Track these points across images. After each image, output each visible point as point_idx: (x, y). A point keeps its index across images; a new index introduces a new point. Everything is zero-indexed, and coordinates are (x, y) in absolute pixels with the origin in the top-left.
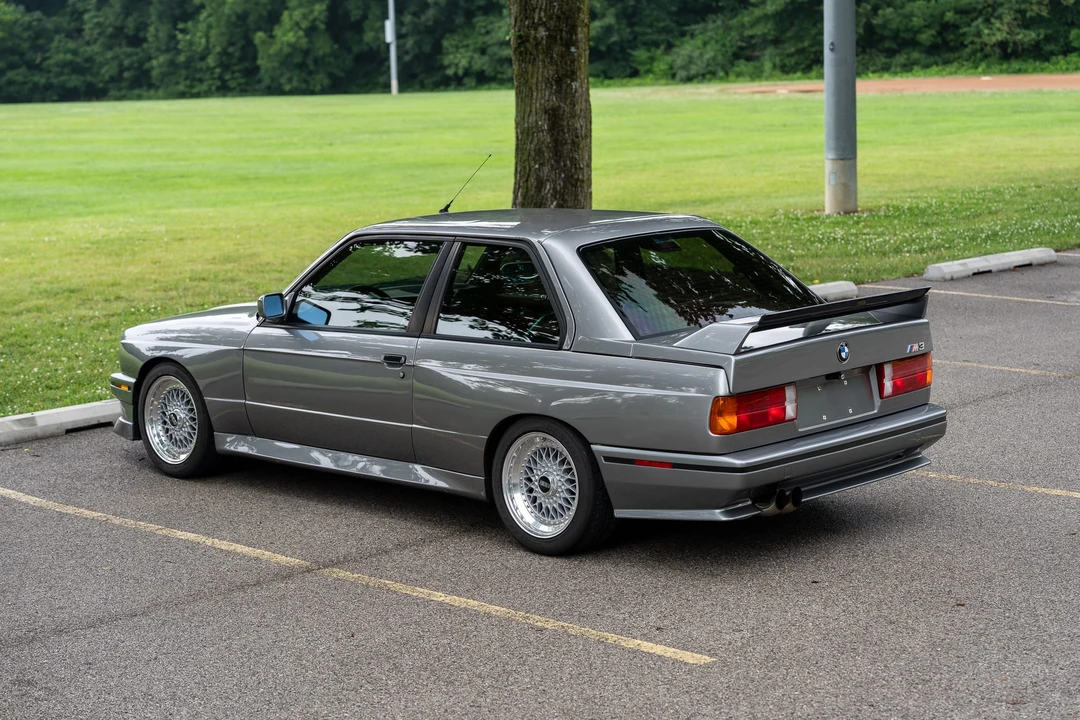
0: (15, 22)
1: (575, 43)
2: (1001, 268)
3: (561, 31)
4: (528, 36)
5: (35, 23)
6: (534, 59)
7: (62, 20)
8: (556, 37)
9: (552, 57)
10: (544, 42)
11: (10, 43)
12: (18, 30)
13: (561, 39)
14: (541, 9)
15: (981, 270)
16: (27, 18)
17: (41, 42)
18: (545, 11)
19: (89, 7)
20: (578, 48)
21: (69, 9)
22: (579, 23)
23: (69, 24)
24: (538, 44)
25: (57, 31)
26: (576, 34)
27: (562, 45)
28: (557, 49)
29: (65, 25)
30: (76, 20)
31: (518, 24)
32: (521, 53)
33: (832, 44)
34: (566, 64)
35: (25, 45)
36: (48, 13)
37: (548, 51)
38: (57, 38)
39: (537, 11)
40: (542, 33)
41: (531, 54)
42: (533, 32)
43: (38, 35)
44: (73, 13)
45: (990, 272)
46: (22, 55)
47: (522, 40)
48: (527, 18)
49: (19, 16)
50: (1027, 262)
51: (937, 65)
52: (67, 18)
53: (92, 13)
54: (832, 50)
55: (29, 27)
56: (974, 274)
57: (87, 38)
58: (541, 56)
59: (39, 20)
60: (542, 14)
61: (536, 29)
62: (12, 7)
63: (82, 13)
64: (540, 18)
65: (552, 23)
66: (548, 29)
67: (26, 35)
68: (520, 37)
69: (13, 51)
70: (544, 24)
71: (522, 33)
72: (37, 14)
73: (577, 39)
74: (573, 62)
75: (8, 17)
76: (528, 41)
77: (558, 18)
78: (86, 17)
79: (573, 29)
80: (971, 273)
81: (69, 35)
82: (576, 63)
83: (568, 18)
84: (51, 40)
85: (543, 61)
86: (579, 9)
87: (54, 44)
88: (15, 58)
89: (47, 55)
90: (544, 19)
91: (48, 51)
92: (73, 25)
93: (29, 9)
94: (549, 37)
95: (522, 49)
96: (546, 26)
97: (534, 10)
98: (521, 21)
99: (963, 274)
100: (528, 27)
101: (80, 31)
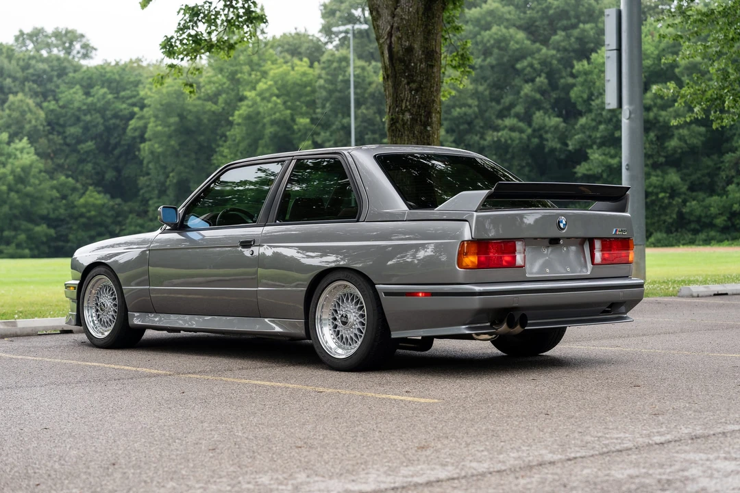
0: (103, 205)
1: (430, 124)
2: (735, 292)
3: (421, 115)
4: (398, 118)
5: (116, 206)
6: (402, 134)
7: (135, 205)
8: (417, 120)
9: (414, 134)
10: (409, 123)
11: (99, 219)
12: (104, 210)
13: (421, 121)
14: (407, 100)
15: (720, 292)
16: (111, 203)
17: (120, 219)
18: (410, 102)
19: (152, 196)
20: (432, 128)
21: (139, 198)
22: (433, 110)
23: (139, 208)
24: (404, 124)
25: (131, 212)
26: (431, 118)
27: (421, 125)
28: (417, 128)
29: (137, 208)
30: (144, 205)
31: (391, 111)
32: (393, 130)
33: (627, 165)
34: (424, 138)
35: (109, 221)
36: (125, 201)
37: (412, 127)
38: (131, 216)
39: (404, 101)
40: (408, 116)
41: (399, 131)
42: (401, 116)
43: (118, 214)
44: (142, 201)
45: (726, 294)
46: (107, 227)
47: (393, 122)
48: (397, 106)
49: (106, 201)
51: (728, 240)
52: (138, 204)
53: (155, 200)
54: (627, 169)
55: (112, 208)
56: (715, 295)
57: (151, 216)
58: (406, 132)
59: (119, 205)
60: (408, 103)
61: (403, 114)
62: (102, 195)
63: (148, 201)
64: (406, 107)
65: (415, 110)
66: (411, 114)
67: (110, 214)
68: (392, 119)
69: (101, 224)
70: (409, 111)
71: (394, 117)
72: (118, 201)
73: (431, 121)
74: (429, 137)
75: (99, 202)
76: (397, 122)
77: (419, 107)
78: (151, 202)
79: (429, 115)
80: (712, 294)
81: (139, 215)
82: (431, 138)
83: (425, 107)
84: (126, 217)
85: (408, 136)
86: (434, 101)
87: (128, 221)
88: (103, 229)
89: (124, 227)
90: (409, 107)
91: (124, 225)
92: (142, 208)
93: (113, 197)
94: (412, 119)
95: (394, 128)
97: (402, 101)
98: (393, 108)
99: (706, 294)
100: (398, 112)
101: (146, 212)
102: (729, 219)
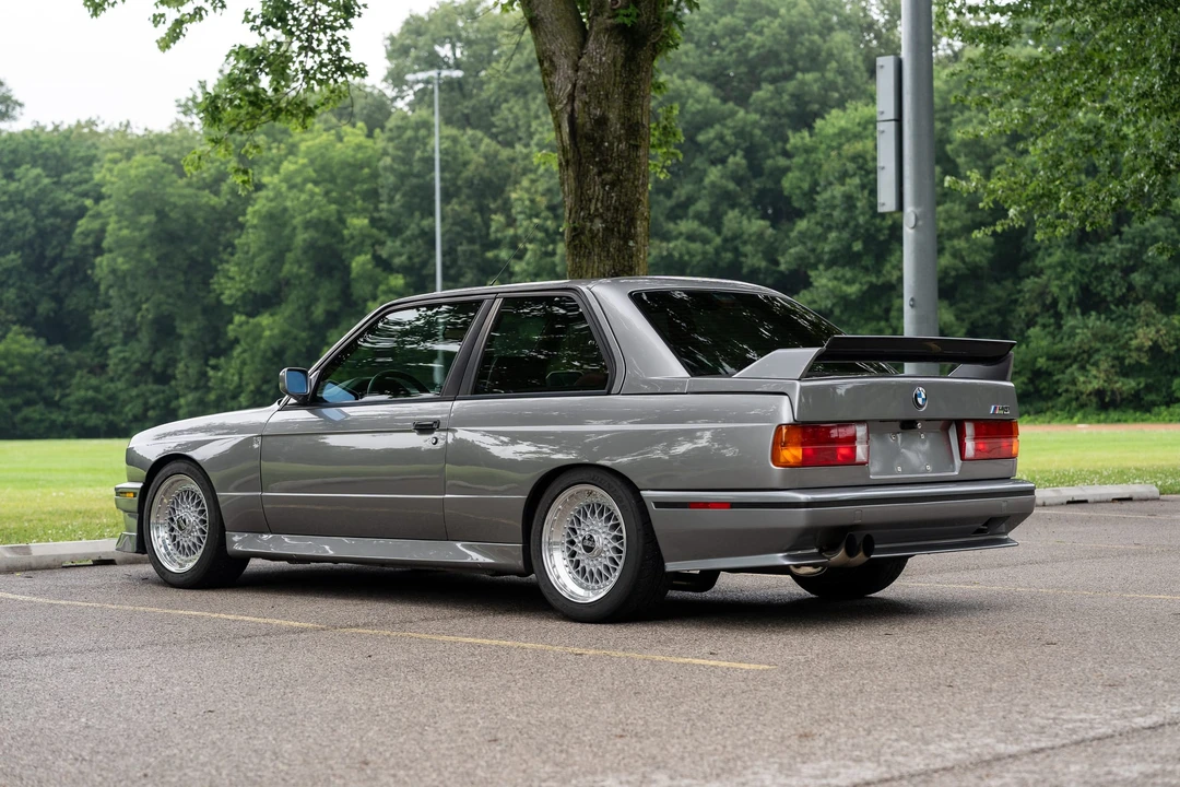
0: (35, 356)
1: (633, 237)
2: (1098, 498)
3: (619, 223)
4: (584, 228)
5: (56, 358)
6: (590, 253)
7: (86, 355)
8: (613, 230)
9: (608, 250)
10: (600, 234)
11: (27, 378)
12: (37, 364)
13: (619, 232)
14: (597, 200)
15: (1076, 499)
16: (48, 352)
17: (61, 377)
18: (602, 202)
19: (115, 341)
20: (637, 243)
21: (93, 344)
22: (638, 215)
23: (92, 359)
24: (593, 236)
25: (79, 366)
26: (635, 228)
27: (619, 238)
28: (614, 242)
29: (88, 360)
30: (100, 356)
31: (573, 215)
32: (575, 246)
33: (912, 299)
34: (623, 258)
35: (44, 381)
36: (70, 348)
37: (605, 241)
38: (79, 373)
39: (594, 201)
40: (599, 225)
41: (586, 247)
42: (588, 224)
43: (58, 371)
44: (97, 349)
45: (1085, 501)
46: (40, 390)
47: (577, 233)
48: (582, 209)
49: (39, 349)
50: (1127, 496)
52: (91, 354)
53: (118, 348)
54: (912, 306)
55: (49, 361)
56: (1069, 502)
57: (111, 374)
58: (596, 250)
59: (61, 354)
60: (599, 205)
61: (592, 221)
62: (33, 340)
63: (107, 348)
64: (597, 209)
65: (609, 214)
66: (605, 221)
67: (45, 370)
68: (575, 229)
69: (30, 387)
70: (601, 216)
71: (576, 225)
72: (59, 348)
73: (636, 233)
74: (631, 257)
75: (28, 350)
76: (582, 233)
77: (616, 209)
78: (111, 351)
79: (631, 222)
80: (1065, 501)
81: (92, 371)
82: (634, 258)
83: (626, 210)
84: (72, 375)
85: (599, 255)
86: (639, 201)
87: (75, 381)
88: (33, 394)
89: (68, 391)
90: (601, 211)
91: (68, 387)
92: (96, 360)
93: (50, 343)
94: (605, 229)
95: (577, 242)
96: (602, 218)
97: (590, 200)
98: (576, 212)
99: (1056, 501)
100: (583, 218)
101: (103, 367)
102: (1031, 381)
